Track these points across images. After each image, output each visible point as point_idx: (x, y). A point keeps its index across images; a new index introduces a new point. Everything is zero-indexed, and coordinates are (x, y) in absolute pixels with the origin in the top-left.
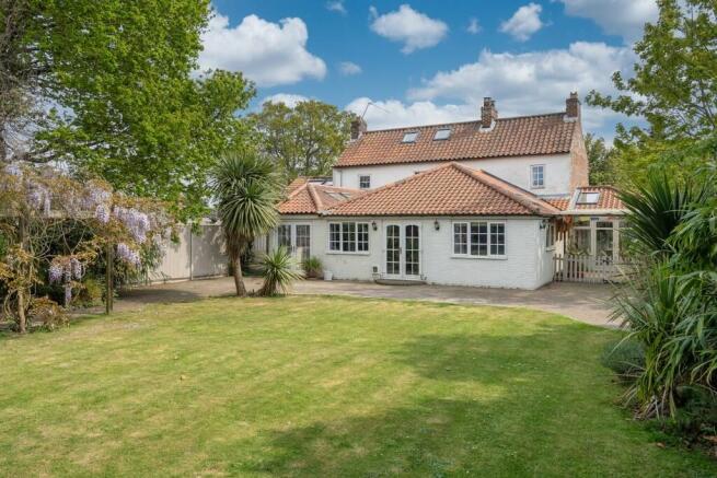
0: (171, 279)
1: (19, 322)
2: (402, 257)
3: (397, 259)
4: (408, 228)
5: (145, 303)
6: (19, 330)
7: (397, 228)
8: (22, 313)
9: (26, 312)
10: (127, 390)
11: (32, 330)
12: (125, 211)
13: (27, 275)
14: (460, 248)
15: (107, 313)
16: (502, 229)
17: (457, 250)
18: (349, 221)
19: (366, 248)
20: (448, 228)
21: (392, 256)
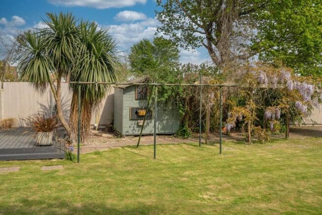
0: (317, 124)
1: (248, 137)
5: (304, 135)
6: (248, 141)
8: (249, 133)
9: (251, 133)
10: (317, 176)
11: (254, 142)
12: (299, 84)
13: (252, 115)
15: (286, 138)
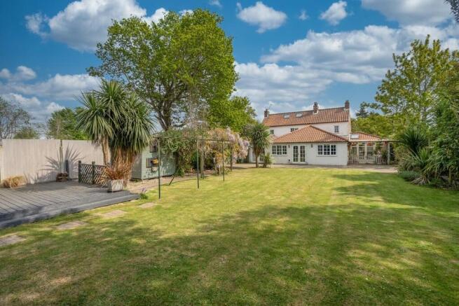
2: (299, 156)
3: (297, 156)
4: (301, 147)
7: (297, 147)
14: (320, 153)
16: (335, 146)
17: (319, 153)
18: (279, 145)
19: (286, 153)
20: (316, 146)
21: (295, 156)
